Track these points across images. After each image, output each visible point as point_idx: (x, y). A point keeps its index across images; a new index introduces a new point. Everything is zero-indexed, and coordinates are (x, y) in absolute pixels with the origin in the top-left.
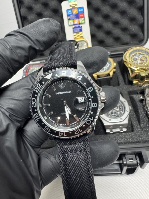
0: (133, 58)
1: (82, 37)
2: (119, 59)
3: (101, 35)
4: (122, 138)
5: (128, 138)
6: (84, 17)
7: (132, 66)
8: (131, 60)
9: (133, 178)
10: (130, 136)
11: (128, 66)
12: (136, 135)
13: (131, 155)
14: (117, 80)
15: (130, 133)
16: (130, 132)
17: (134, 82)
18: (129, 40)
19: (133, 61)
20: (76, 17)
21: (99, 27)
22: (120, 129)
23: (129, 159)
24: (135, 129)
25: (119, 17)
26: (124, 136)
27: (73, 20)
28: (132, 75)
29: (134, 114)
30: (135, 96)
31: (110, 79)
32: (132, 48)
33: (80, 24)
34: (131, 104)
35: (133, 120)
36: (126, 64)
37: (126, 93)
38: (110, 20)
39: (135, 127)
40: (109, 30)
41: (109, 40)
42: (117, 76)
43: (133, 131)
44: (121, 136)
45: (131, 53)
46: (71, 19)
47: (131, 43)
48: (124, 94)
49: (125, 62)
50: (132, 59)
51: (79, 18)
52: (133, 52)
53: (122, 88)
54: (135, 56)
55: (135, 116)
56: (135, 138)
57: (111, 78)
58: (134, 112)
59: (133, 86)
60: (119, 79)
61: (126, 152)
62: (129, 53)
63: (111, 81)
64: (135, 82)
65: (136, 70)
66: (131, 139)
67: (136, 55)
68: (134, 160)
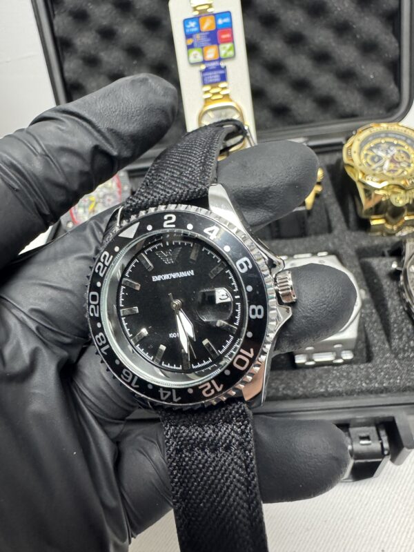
0: (371, 154)
1: (227, 96)
2: (330, 159)
3: (279, 91)
4: (339, 379)
5: (358, 378)
6: (231, 40)
7: (368, 177)
8: (364, 161)
9: (371, 492)
10: (364, 373)
11: (357, 177)
12: (379, 370)
13: (364, 426)
14: (325, 217)
15: (362, 366)
16: (362, 363)
17: (374, 223)
18: (358, 105)
19: (370, 163)
20: (209, 40)
21: (275, 68)
22: (335, 354)
23: (358, 439)
24: (375, 355)
25: (331, 40)
26: (345, 374)
27: (202, 47)
28: (367, 204)
29: (374, 311)
30: (376, 263)
31: (306, 215)
32: (368, 126)
33: (220, 59)
34: (364, 283)
35: (371, 329)
36: (352, 171)
37: (351, 252)
38: (306, 48)
39: (377, 348)
40: (302, 75)
41: (303, 106)
42: (325, 205)
43: (369, 359)
44: (338, 374)
45: (365, 141)
46: (196, 45)
47: (366, 112)
48: (344, 256)
49: (349, 165)
50: (369, 157)
51: (219, 42)
52: (370, 139)
53: (340, 240)
54: (375, 151)
55: (375, 317)
56: (376, 378)
57: (309, 213)
58: (372, 307)
59: (369, 234)
60: (330, 214)
61: (350, 420)
62: (359, 140)
63: (309, 221)
64: (376, 222)
65: (378, 189)
66: (366, 383)
67: (379, 147)
68: (373, 441)
